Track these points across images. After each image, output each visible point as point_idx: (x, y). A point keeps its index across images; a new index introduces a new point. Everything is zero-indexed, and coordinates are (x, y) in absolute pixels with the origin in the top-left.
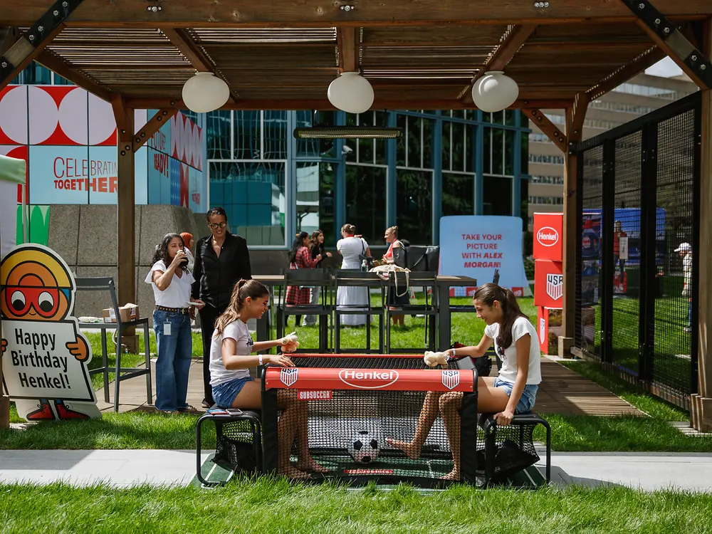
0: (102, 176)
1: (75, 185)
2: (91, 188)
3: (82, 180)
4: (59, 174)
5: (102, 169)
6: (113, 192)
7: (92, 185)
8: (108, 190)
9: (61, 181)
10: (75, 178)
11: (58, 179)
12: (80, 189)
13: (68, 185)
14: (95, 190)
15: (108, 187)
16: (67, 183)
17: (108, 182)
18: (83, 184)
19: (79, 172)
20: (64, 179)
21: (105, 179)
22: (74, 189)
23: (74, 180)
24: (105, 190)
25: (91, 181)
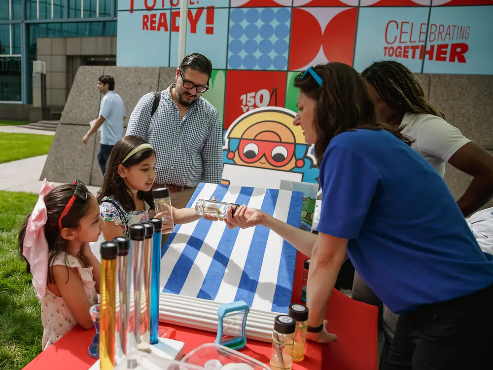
0: (441, 43)
1: (408, 52)
2: (427, 56)
3: (417, 47)
4: (390, 40)
5: (444, 34)
6: (454, 61)
7: (428, 52)
8: (448, 59)
9: (392, 48)
10: (409, 44)
11: (389, 46)
12: (413, 57)
13: (400, 53)
14: (431, 58)
15: (448, 56)
16: (399, 50)
17: (449, 50)
18: (418, 51)
19: (415, 37)
20: (395, 46)
21: (446, 46)
22: (407, 57)
23: (408, 47)
24: (444, 59)
25: (428, 49)
